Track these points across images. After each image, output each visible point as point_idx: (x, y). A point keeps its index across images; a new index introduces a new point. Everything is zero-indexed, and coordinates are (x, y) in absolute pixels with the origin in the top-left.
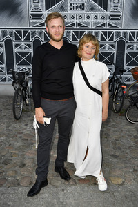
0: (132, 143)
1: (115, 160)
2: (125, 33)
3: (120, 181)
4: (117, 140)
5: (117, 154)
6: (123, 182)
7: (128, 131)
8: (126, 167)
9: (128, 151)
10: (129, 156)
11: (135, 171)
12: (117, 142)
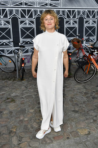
0: (85, 99)
1: (77, 115)
2: (63, 12)
3: (86, 132)
4: (73, 98)
5: (77, 109)
6: (89, 132)
7: (79, 89)
8: (87, 119)
9: (84, 106)
10: (86, 110)
11: (95, 121)
12: (73, 99)
